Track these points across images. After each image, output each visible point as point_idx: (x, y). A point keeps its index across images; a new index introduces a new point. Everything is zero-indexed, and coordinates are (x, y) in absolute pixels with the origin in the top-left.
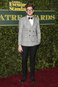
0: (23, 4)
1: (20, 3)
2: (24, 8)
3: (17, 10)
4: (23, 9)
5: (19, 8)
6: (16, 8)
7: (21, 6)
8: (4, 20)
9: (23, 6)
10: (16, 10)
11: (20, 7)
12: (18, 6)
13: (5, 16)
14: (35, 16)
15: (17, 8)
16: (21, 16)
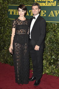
3: (42, 5)
4: (48, 4)
5: (43, 3)
6: (40, 3)
7: (46, 0)
8: (28, 15)
9: (48, 1)
10: (40, 5)
11: (45, 2)
12: (43, 1)
13: (30, 11)
15: (42, 3)
16: (45, 11)
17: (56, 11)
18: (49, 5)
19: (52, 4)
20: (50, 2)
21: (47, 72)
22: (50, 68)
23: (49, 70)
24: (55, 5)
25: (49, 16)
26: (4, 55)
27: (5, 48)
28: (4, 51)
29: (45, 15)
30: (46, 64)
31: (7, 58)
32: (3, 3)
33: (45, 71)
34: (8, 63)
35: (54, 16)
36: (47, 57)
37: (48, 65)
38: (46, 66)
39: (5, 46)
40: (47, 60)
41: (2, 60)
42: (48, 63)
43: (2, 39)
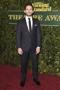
0: (44, 4)
1: (42, 4)
2: (45, 9)
3: (39, 11)
5: (40, 9)
7: (42, 6)
9: (44, 7)
10: (37, 11)
11: (41, 8)
12: (39, 7)
14: (57, 16)
15: (39, 9)
16: (42, 16)
17: (51, 16)
18: (45, 11)
19: (48, 10)
20: (46, 8)
21: (45, 71)
22: (47, 67)
23: (46, 69)
24: (50, 10)
25: (46, 20)
26: (5, 57)
27: (6, 50)
28: (5, 53)
29: (42, 20)
30: (44, 64)
31: (7, 59)
32: (3, 10)
33: (43, 70)
34: (9, 64)
35: (49, 20)
36: (44, 58)
37: (46, 65)
38: (44, 66)
39: (6, 48)
40: (45, 61)
41: (3, 61)
42: (45, 63)
43: (3, 42)
